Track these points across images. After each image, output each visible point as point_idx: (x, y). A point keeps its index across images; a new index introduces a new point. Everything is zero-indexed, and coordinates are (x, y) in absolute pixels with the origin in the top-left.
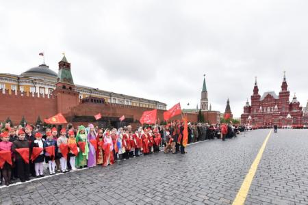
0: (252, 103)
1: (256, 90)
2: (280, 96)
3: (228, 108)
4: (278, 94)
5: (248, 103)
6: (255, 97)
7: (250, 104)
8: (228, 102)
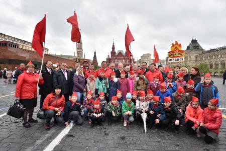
0: (111, 56)
1: (113, 48)
2: (126, 54)
3: (95, 57)
4: (125, 53)
5: (109, 56)
6: (113, 53)
7: (110, 57)
8: (95, 53)
